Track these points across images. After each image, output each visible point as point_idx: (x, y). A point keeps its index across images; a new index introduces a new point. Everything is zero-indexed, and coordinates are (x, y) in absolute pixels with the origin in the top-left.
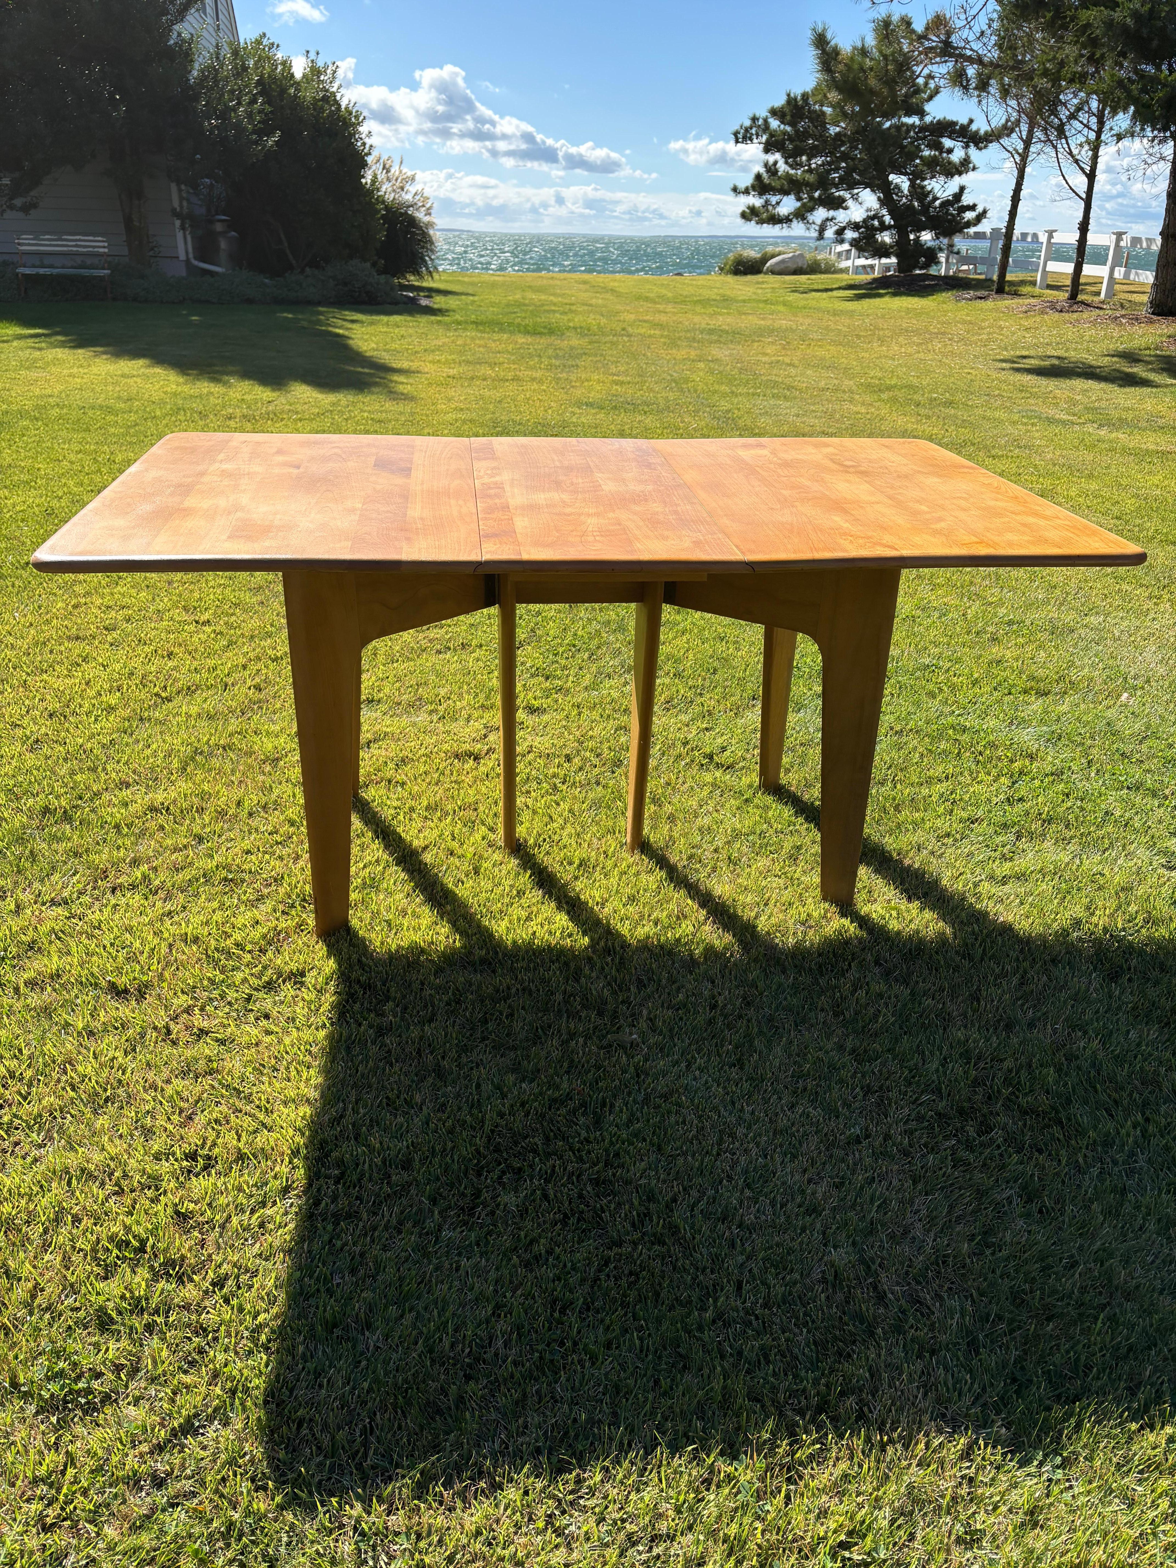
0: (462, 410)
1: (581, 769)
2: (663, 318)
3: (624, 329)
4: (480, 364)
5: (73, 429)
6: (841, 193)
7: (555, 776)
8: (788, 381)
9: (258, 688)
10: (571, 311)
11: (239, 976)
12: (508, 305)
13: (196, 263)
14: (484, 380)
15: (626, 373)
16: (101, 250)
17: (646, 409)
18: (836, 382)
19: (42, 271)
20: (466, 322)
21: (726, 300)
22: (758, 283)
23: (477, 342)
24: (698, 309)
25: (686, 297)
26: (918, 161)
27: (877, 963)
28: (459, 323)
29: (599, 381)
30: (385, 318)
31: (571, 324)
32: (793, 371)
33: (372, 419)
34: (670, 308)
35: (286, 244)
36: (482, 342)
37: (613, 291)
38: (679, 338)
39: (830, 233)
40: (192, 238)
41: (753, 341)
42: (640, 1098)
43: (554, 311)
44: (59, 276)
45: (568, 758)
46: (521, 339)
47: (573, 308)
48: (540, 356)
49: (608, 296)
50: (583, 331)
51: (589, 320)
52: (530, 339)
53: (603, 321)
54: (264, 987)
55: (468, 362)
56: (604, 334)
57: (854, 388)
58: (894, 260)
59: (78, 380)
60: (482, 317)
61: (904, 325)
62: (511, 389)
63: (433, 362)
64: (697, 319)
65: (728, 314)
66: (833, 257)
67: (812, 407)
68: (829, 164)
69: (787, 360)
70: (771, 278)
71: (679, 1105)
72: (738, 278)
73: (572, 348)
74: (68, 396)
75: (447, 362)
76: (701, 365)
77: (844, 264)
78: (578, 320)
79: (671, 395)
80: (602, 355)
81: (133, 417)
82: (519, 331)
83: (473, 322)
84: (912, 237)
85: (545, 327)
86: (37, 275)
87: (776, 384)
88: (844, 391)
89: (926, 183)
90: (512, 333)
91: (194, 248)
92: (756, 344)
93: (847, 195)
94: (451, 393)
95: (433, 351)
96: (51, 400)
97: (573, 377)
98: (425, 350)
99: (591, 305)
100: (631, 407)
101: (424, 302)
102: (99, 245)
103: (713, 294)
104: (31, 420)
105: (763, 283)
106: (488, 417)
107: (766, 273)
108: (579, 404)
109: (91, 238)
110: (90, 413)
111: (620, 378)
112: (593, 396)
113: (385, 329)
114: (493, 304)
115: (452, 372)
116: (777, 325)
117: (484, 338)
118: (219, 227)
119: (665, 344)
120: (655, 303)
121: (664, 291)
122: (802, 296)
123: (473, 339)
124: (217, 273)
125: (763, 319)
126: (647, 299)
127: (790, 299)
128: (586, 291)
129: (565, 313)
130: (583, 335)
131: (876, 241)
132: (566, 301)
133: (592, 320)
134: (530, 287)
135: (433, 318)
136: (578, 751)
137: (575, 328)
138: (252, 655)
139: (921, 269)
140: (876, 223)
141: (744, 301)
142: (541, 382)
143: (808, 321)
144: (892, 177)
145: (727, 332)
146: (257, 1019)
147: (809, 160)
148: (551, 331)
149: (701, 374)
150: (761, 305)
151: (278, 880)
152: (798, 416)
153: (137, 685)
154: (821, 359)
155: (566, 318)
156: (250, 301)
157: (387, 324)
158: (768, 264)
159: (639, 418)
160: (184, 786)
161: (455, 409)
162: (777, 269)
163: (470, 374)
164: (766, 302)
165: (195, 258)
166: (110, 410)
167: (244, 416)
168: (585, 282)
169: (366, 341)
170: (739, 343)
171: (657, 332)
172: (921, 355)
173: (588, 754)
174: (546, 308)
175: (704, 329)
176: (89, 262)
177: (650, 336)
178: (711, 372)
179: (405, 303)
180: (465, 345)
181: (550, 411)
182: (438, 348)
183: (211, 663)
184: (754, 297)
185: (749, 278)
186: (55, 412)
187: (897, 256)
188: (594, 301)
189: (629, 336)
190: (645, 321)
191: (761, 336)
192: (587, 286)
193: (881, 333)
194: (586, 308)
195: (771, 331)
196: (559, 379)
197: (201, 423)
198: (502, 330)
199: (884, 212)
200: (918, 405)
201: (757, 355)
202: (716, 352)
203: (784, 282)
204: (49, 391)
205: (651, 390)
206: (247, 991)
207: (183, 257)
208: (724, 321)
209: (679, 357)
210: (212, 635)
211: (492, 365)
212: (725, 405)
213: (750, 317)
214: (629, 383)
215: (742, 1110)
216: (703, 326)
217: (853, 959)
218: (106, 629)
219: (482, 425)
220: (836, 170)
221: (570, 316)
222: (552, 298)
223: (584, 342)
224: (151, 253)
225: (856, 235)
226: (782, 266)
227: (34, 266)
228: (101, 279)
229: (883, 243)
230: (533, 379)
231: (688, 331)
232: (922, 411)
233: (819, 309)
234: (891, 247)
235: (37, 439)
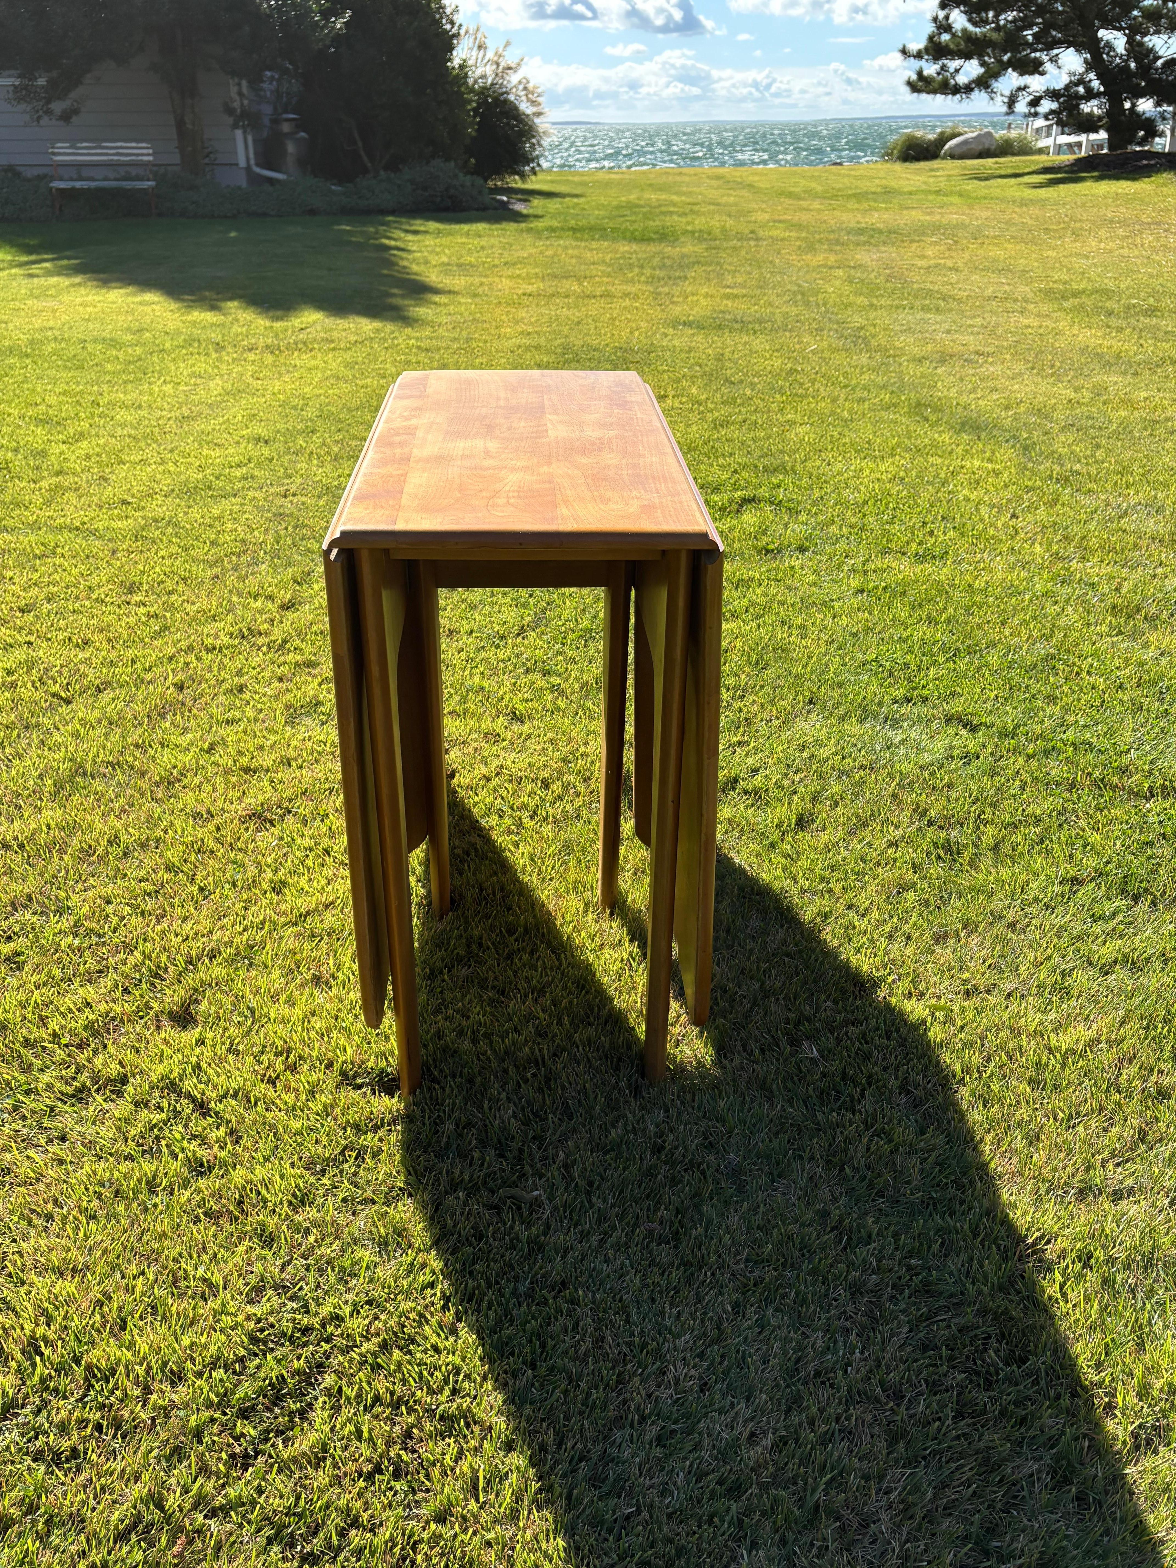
0: (529, 334)
1: (560, 798)
2: (805, 217)
3: (752, 232)
4: (566, 278)
5: (65, 367)
6: (1038, 54)
7: (524, 807)
8: (945, 289)
9: (180, 687)
10: (692, 212)
12: (618, 207)
13: (256, 169)
14: (567, 296)
15: (743, 285)
16: (145, 158)
17: (757, 327)
18: (1007, 288)
19: (78, 185)
20: (562, 229)
21: (888, 193)
22: (932, 170)
23: (570, 252)
24: (852, 204)
25: (839, 190)
26: (1135, 13)
27: (904, 1089)
28: (552, 230)
29: (706, 296)
30: (465, 227)
31: (689, 228)
32: (954, 277)
34: (816, 205)
35: (361, 144)
36: (576, 252)
37: (750, 186)
38: (819, 241)
39: (1021, 106)
40: (256, 141)
41: (912, 241)
43: (671, 213)
44: (97, 190)
45: (546, 784)
46: (624, 247)
47: (696, 208)
48: (642, 267)
49: (745, 193)
50: (700, 236)
51: (713, 223)
52: (635, 247)
53: (730, 223)
55: (553, 276)
56: (727, 238)
57: (1030, 295)
58: (1103, 135)
59: (89, 309)
60: (583, 223)
61: (1110, 214)
62: (594, 307)
63: (511, 277)
64: (845, 217)
65: (886, 209)
66: (1029, 134)
67: (969, 322)
68: (1021, 19)
69: (950, 263)
70: (949, 163)
71: (574, 1302)
72: (907, 165)
73: (683, 256)
74: (71, 328)
75: (528, 278)
76: (840, 273)
77: (1042, 143)
78: (699, 223)
79: (794, 311)
80: (718, 264)
81: (138, 351)
82: (624, 238)
83: (570, 229)
84: (1127, 105)
85: (656, 233)
86: (72, 189)
87: (929, 293)
88: (1016, 300)
89: (1146, 39)
90: (614, 239)
91: (255, 153)
92: (915, 245)
93: (1045, 58)
94: (522, 313)
95: (515, 264)
96: (49, 333)
97: (676, 290)
98: (506, 264)
99: (718, 204)
100: (737, 326)
101: (517, 206)
102: (143, 152)
103: (872, 186)
104: (21, 358)
105: (938, 169)
106: (559, 341)
107: (944, 158)
108: (675, 323)
109: (133, 145)
110: (90, 347)
111: (735, 291)
112: (696, 313)
113: (464, 240)
114: (600, 206)
115: (530, 289)
116: (944, 221)
117: (578, 247)
118: (286, 128)
119: (799, 248)
120: (800, 199)
121: (813, 185)
122: (983, 183)
123: (566, 248)
124: (278, 181)
125: (929, 214)
126: (791, 195)
127: (969, 187)
128: (718, 187)
129: (685, 214)
130: (700, 240)
131: (1080, 113)
132: (688, 200)
133: (715, 223)
134: (651, 185)
135: (523, 225)
136: (561, 773)
137: (693, 232)
139: (1138, 144)
140: (1081, 90)
141: (910, 193)
142: (636, 297)
143: (986, 214)
144: (1102, 33)
145: (880, 232)
147: (996, 16)
148: (664, 236)
149: (838, 283)
150: (931, 197)
151: (129, 947)
152: (948, 332)
154: (994, 261)
155: (684, 220)
156: (312, 212)
157: (467, 234)
158: (947, 147)
159: (745, 338)
160: (51, 814)
161: (522, 333)
162: (958, 152)
163: (550, 291)
164: (938, 192)
165: (255, 163)
166: (114, 343)
167: (267, 347)
168: (718, 177)
169: (438, 254)
170: (893, 244)
171: (793, 234)
172: (1124, 252)
174: (663, 209)
175: (852, 229)
176: (133, 172)
177: (783, 240)
178: (850, 280)
179: (495, 209)
180: (555, 255)
181: (637, 334)
182: (522, 261)
184: (924, 187)
185: (923, 164)
186: (50, 347)
187: (1108, 130)
188: (725, 199)
189: (757, 239)
190: (780, 222)
191: (924, 234)
192: (720, 182)
193: (1077, 225)
194: (712, 207)
195: (936, 228)
196: (660, 294)
197: (214, 355)
198: (604, 237)
199: (1092, 76)
200: (1109, 314)
201: (912, 258)
202: (863, 256)
203: (965, 168)
205: (771, 304)
207: (241, 162)
208: (877, 218)
209: (814, 263)
211: (579, 279)
212: (858, 320)
213: (913, 213)
214: (744, 296)
215: (662, 1313)
216: (853, 225)
217: (870, 1084)
218: (22, 611)
219: (548, 352)
220: (1030, 26)
221: (689, 218)
222: (675, 198)
223: (700, 248)
224: (206, 161)
225: (1054, 106)
226: (965, 148)
227: (70, 179)
228: (145, 191)
229: (1091, 115)
230: (627, 295)
231: (833, 231)
232: (1114, 323)
233: (1002, 200)
234: (1100, 118)
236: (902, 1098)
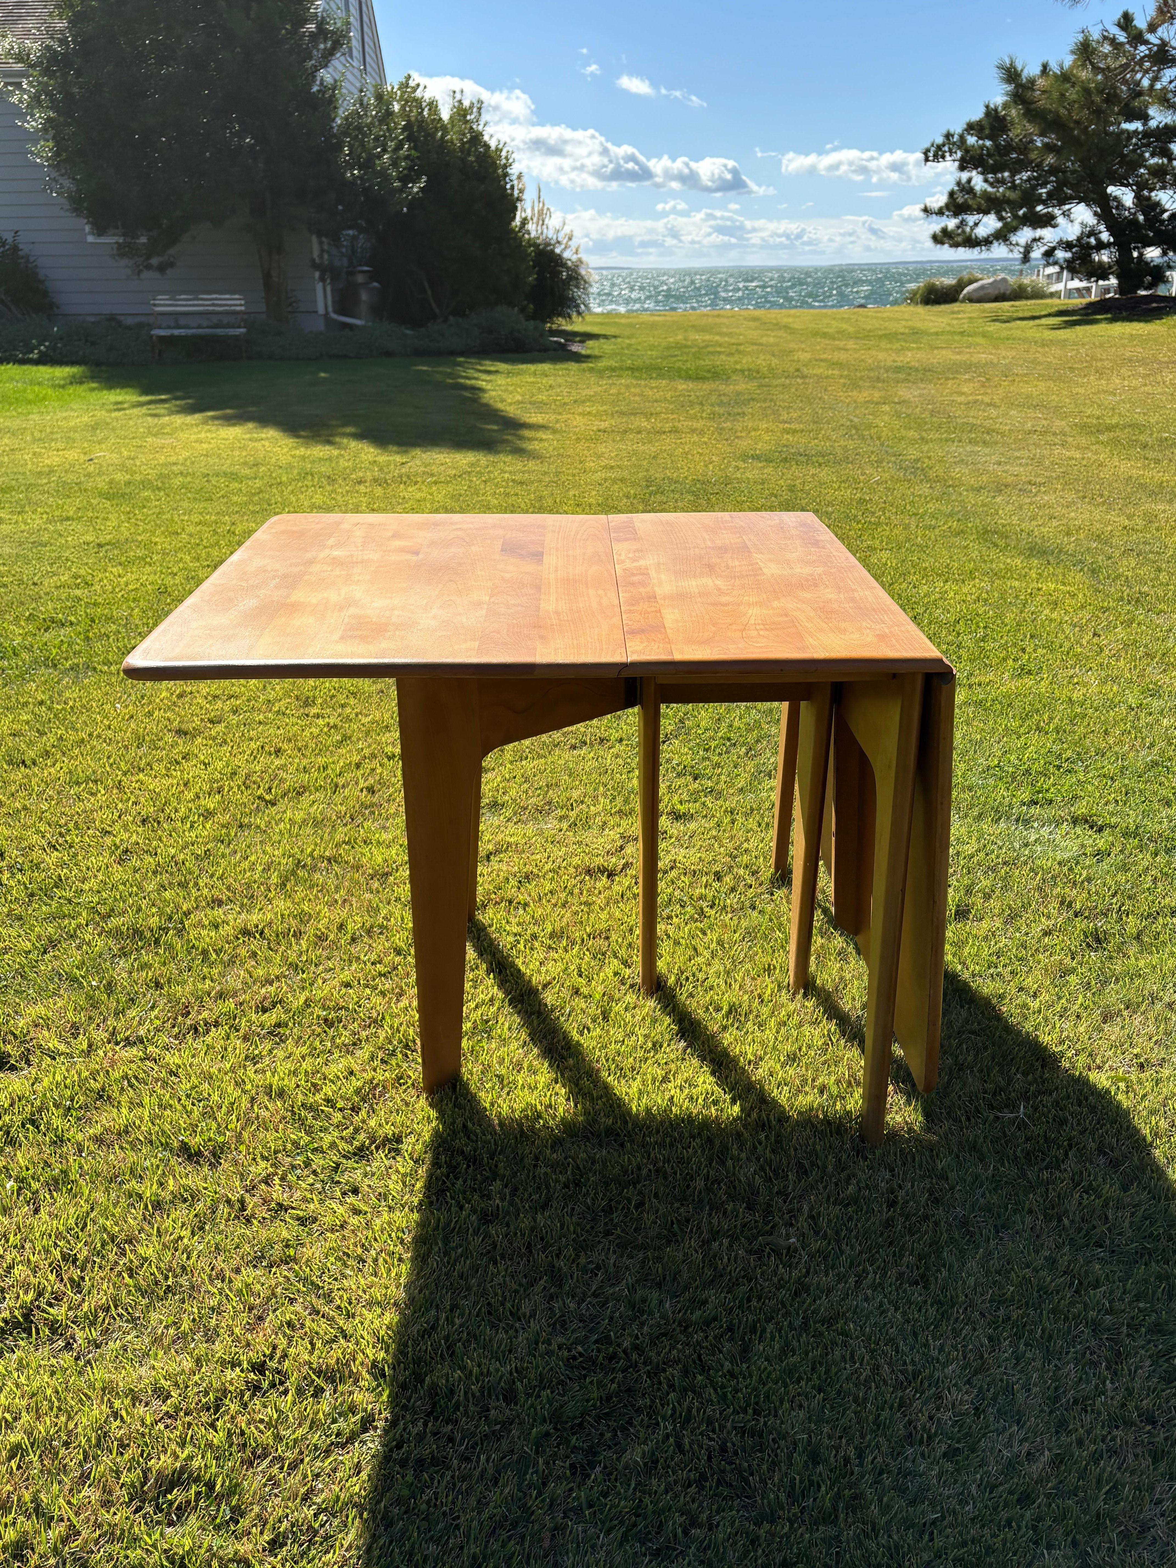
0: (612, 467)
1: (733, 890)
2: (843, 356)
3: (798, 370)
4: (635, 414)
5: (195, 499)
6: (1050, 210)
7: (702, 897)
8: (987, 423)
10: (739, 352)
11: (328, 1139)
12: (668, 348)
13: (335, 316)
14: (639, 432)
15: (799, 420)
16: (238, 308)
17: (821, 460)
18: (1045, 422)
19: (176, 332)
20: (621, 369)
21: (916, 334)
22: (953, 313)
23: (633, 390)
24: (884, 344)
25: (870, 331)
26: (1142, 171)
27: (1101, 1151)
28: (613, 369)
29: (767, 430)
30: (532, 367)
31: (738, 367)
32: (993, 412)
33: (513, 481)
34: (851, 344)
35: (429, 292)
36: (638, 390)
37: (786, 327)
38: (861, 378)
39: (1037, 254)
40: (332, 290)
41: (947, 379)
42: (797, 1323)
43: (720, 353)
44: (194, 337)
45: (718, 877)
46: (682, 386)
47: (742, 348)
48: (701, 404)
49: (781, 333)
50: (751, 374)
51: (759, 362)
52: (691, 385)
53: (775, 362)
54: (355, 1154)
55: (622, 413)
56: (775, 377)
57: (1067, 429)
58: (1113, 281)
59: (205, 446)
60: (639, 363)
61: (1128, 354)
62: (668, 442)
63: (582, 414)
64: (881, 356)
65: (919, 349)
66: (1042, 281)
67: (1017, 454)
68: (1035, 179)
69: (987, 399)
70: (969, 307)
71: (845, 1334)
72: (929, 307)
73: (738, 394)
74: (193, 463)
75: (598, 415)
76: (886, 408)
77: (1054, 288)
78: (746, 362)
79: (851, 445)
80: (771, 400)
81: (258, 483)
82: (680, 377)
83: (629, 368)
84: (1135, 254)
85: (709, 371)
86: (172, 336)
87: (973, 428)
88: (1055, 434)
90: (671, 379)
91: (334, 302)
92: (950, 382)
93: (1056, 212)
94: (601, 449)
95: (584, 402)
96: (174, 468)
97: (738, 426)
98: (575, 401)
99: (761, 344)
100: (802, 459)
101: (575, 348)
102: (235, 302)
103: (900, 327)
104: (153, 491)
105: (958, 312)
106: (641, 475)
107: (963, 301)
108: (744, 457)
109: (227, 296)
110: (214, 480)
111: (793, 426)
112: (761, 447)
113: (532, 379)
114: (652, 347)
115: (603, 425)
116: (974, 360)
117: (640, 386)
118: (360, 279)
119: (844, 385)
120: (834, 339)
121: (844, 326)
122: (1004, 325)
123: (627, 387)
124: (357, 326)
125: (959, 353)
126: (825, 335)
127: (991, 329)
128: (756, 328)
129: (730, 354)
130: (751, 378)
131: (1092, 262)
132: (733, 341)
133: (762, 362)
134: (693, 326)
135: (584, 365)
136: (730, 867)
137: (742, 371)
138: (366, 752)
139: (1146, 289)
140: (1092, 241)
141: (937, 334)
142: (701, 433)
143: (1011, 354)
145: (917, 370)
146: (344, 1194)
147: (1012, 176)
148: (715, 374)
149: (886, 418)
150: (956, 338)
152: (999, 463)
153: (239, 787)
154: (1027, 397)
155: (732, 359)
156: (389, 354)
157: (535, 374)
158: (965, 291)
159: (813, 471)
160: (282, 905)
161: (605, 467)
162: (975, 296)
163: (623, 427)
164: (962, 333)
165: (335, 312)
166: (234, 477)
167: (375, 480)
168: (755, 319)
169: (511, 393)
170: (930, 382)
171: (836, 372)
172: (1148, 389)
173: (741, 872)
174: (710, 349)
175: (890, 367)
176: (225, 320)
177: (827, 377)
178: (898, 415)
179: (555, 350)
180: (619, 393)
181: (711, 467)
182: (589, 399)
183: (321, 760)
184: (948, 328)
185: (943, 307)
186: (178, 481)
187: (1117, 277)
188: (764, 340)
189: (804, 377)
190: (822, 360)
191: (957, 372)
192: (757, 324)
193: (1099, 364)
194: (755, 347)
195: (968, 367)
196: (723, 429)
197: (329, 488)
198: (661, 376)
199: (1102, 228)
200: (1145, 446)
201: (951, 394)
202: (903, 392)
203: (984, 311)
204: (173, 459)
205: (828, 439)
206: (335, 1159)
207: (321, 310)
208: (911, 357)
209: (861, 399)
210: (326, 729)
211: (648, 415)
212: (913, 453)
213: (944, 352)
214: (802, 431)
215: (926, 1345)
216: (889, 363)
218: (211, 721)
219: (634, 484)
220: (1044, 185)
221: (737, 357)
222: (717, 338)
223: (752, 385)
224: (290, 309)
225: (1068, 255)
226: (982, 293)
227: (169, 327)
228: (236, 337)
229: (1101, 264)
230: (693, 431)
231: (872, 369)
232: (1151, 455)
233: (1025, 340)
234: (1111, 267)
235: (157, 510)
236: (1102, 1160)
